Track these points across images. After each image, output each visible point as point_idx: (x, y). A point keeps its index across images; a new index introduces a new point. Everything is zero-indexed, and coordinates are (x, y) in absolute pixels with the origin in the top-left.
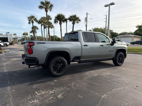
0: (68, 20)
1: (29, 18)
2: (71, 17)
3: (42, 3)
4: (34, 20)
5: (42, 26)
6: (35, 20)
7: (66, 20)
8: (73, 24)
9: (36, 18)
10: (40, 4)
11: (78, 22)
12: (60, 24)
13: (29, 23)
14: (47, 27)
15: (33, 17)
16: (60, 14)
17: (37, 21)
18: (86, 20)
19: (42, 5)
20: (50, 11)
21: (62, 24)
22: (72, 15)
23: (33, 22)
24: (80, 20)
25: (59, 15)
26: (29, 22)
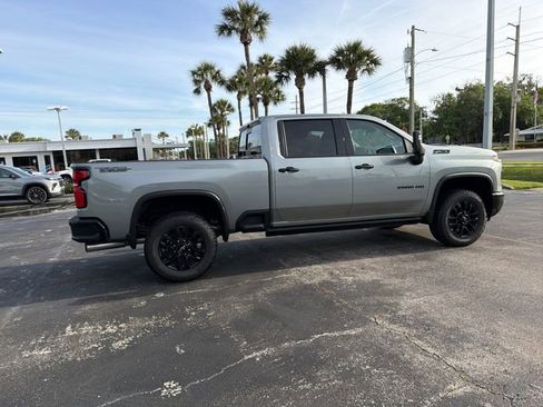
0: (328, 67)
1: (194, 73)
2: (340, 52)
3: (229, 14)
4: (214, 78)
5: (239, 100)
6: (217, 77)
7: (320, 68)
8: (351, 77)
9: (218, 72)
10: (221, 20)
11: (370, 71)
12: (300, 84)
13: (197, 91)
14: (258, 99)
15: (207, 68)
16: (298, 46)
17: (222, 82)
18: (410, 56)
19: (229, 23)
20: (261, 38)
21: (304, 84)
22: (343, 44)
23: (208, 89)
24: (376, 62)
25: (295, 49)
26: (195, 88)
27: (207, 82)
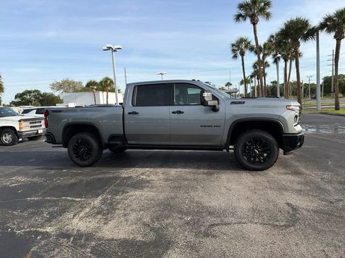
1: (233, 45)
6: (248, 46)
8: (339, 37)
13: (235, 57)
14: (279, 58)
16: (295, 19)
17: (252, 49)
19: (243, 13)
26: (233, 55)
27: (242, 50)
